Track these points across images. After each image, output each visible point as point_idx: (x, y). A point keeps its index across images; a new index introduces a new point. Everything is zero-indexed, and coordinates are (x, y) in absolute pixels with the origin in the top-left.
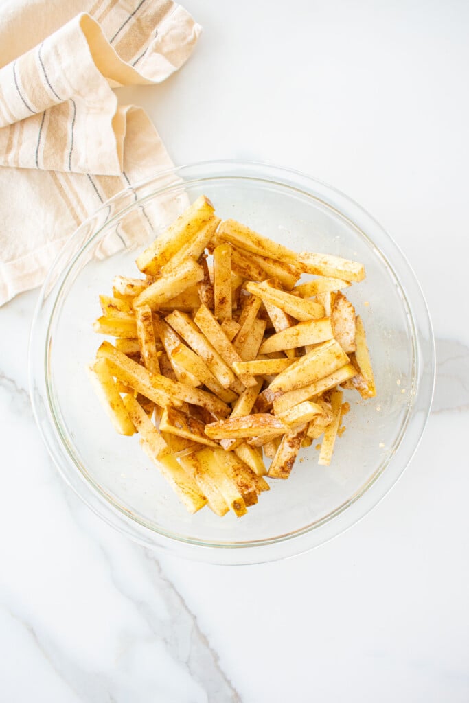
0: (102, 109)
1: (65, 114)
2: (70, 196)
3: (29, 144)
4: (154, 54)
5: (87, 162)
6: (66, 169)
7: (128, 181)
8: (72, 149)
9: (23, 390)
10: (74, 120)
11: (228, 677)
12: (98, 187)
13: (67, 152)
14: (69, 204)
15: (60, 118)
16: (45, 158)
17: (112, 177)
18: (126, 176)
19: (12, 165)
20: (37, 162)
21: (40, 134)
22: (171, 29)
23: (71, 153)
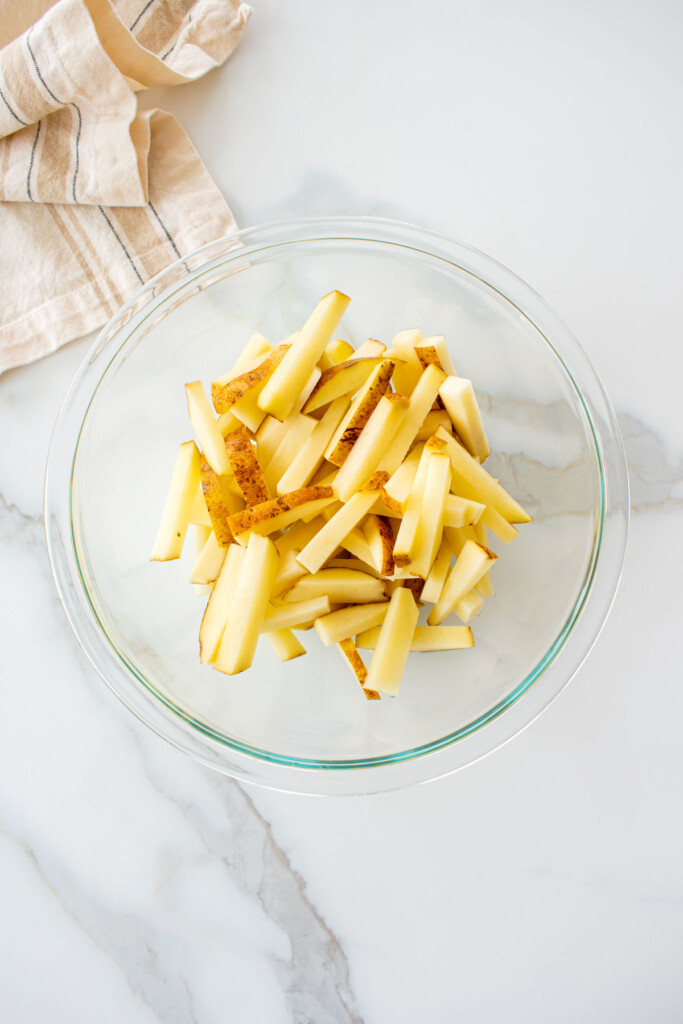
0: (116, 115)
1: (67, 126)
2: (77, 237)
3: (18, 167)
4: (187, 45)
5: (97, 186)
6: (70, 200)
7: (156, 214)
8: (77, 171)
9: (13, 506)
10: (79, 134)
11: (321, 913)
12: (115, 223)
13: (70, 176)
14: (74, 247)
15: (61, 133)
16: (40, 185)
17: (134, 209)
18: (152, 208)
20: (29, 192)
21: (33, 154)
22: (209, 11)
23: (75, 177)
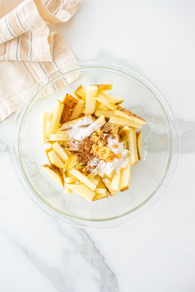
0: (43, 34)
1: (27, 37)
2: (32, 71)
3: (13, 50)
4: (63, 10)
5: (38, 56)
6: (29, 60)
7: (55, 64)
8: (31, 51)
10: (31, 39)
12: (43, 67)
13: (29, 53)
14: (31, 74)
15: (25, 39)
16: (20, 56)
17: (49, 62)
18: (54, 62)
19: (7, 59)
20: (17, 58)
21: (18, 46)
23: (31, 53)
